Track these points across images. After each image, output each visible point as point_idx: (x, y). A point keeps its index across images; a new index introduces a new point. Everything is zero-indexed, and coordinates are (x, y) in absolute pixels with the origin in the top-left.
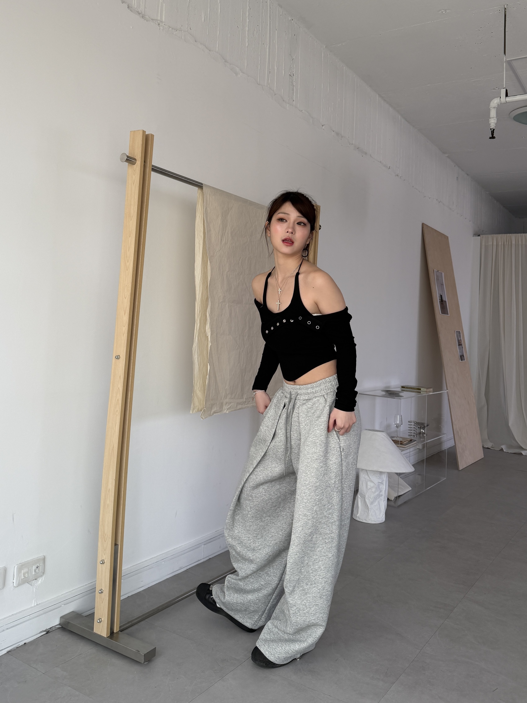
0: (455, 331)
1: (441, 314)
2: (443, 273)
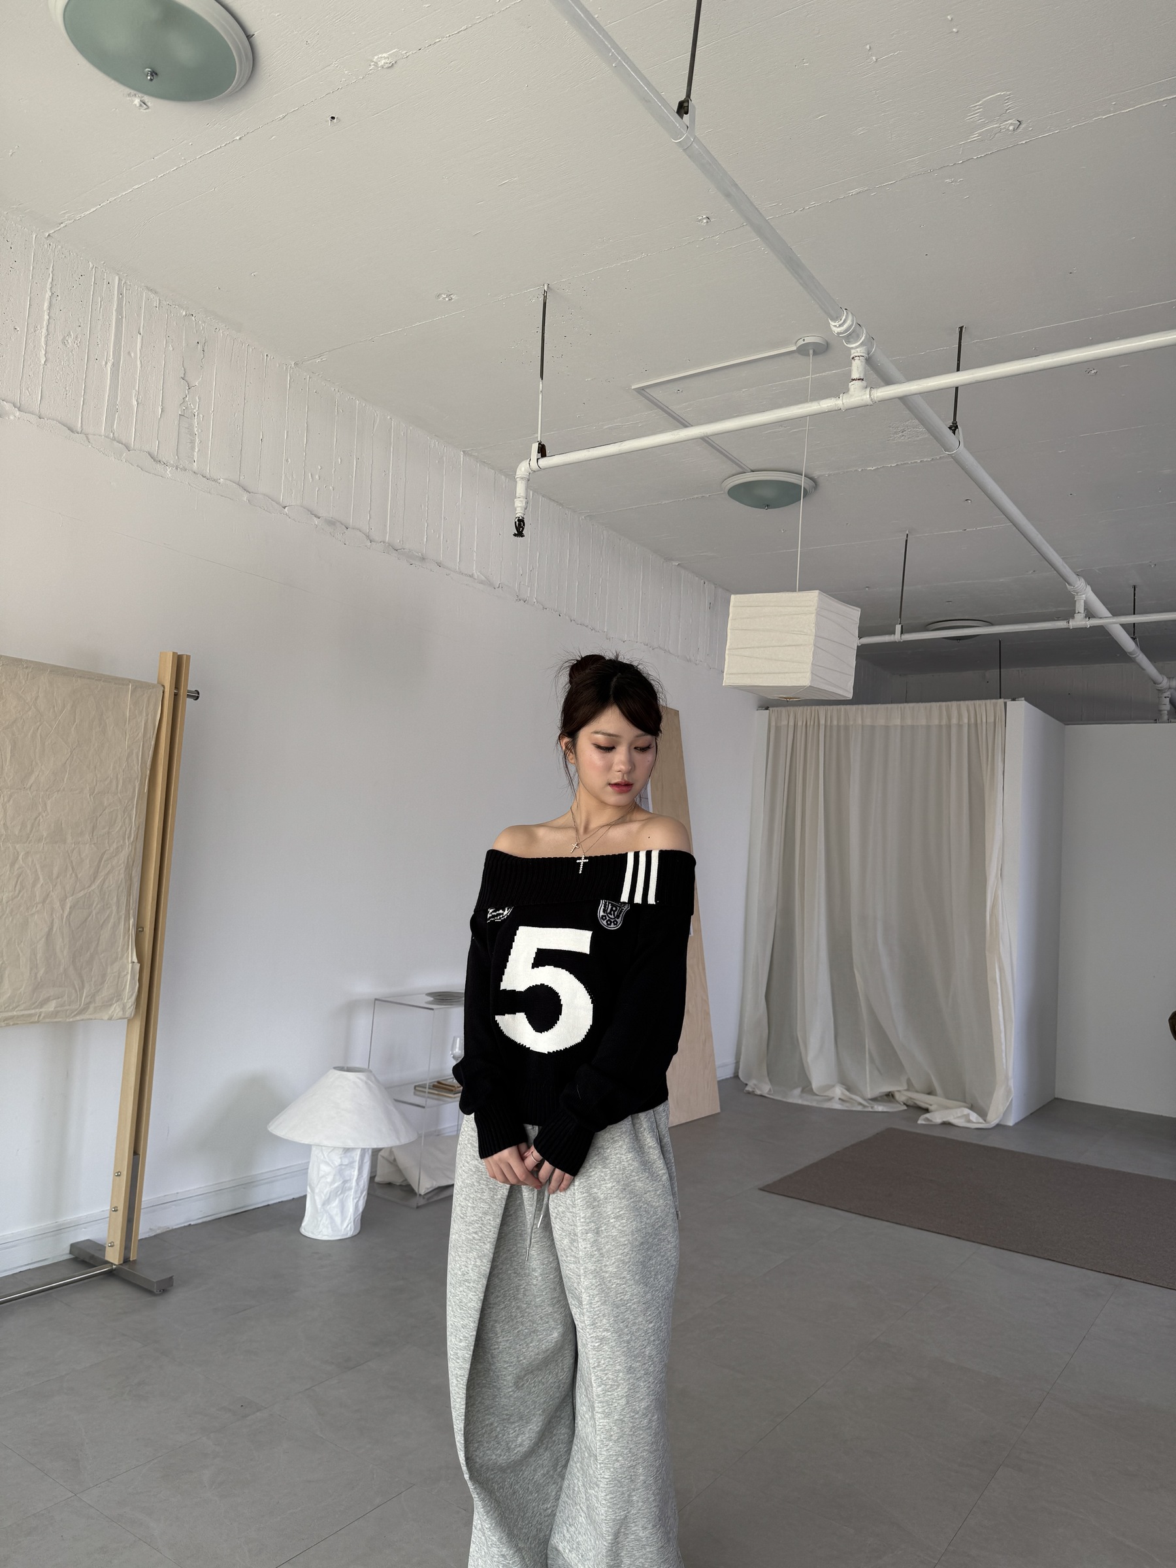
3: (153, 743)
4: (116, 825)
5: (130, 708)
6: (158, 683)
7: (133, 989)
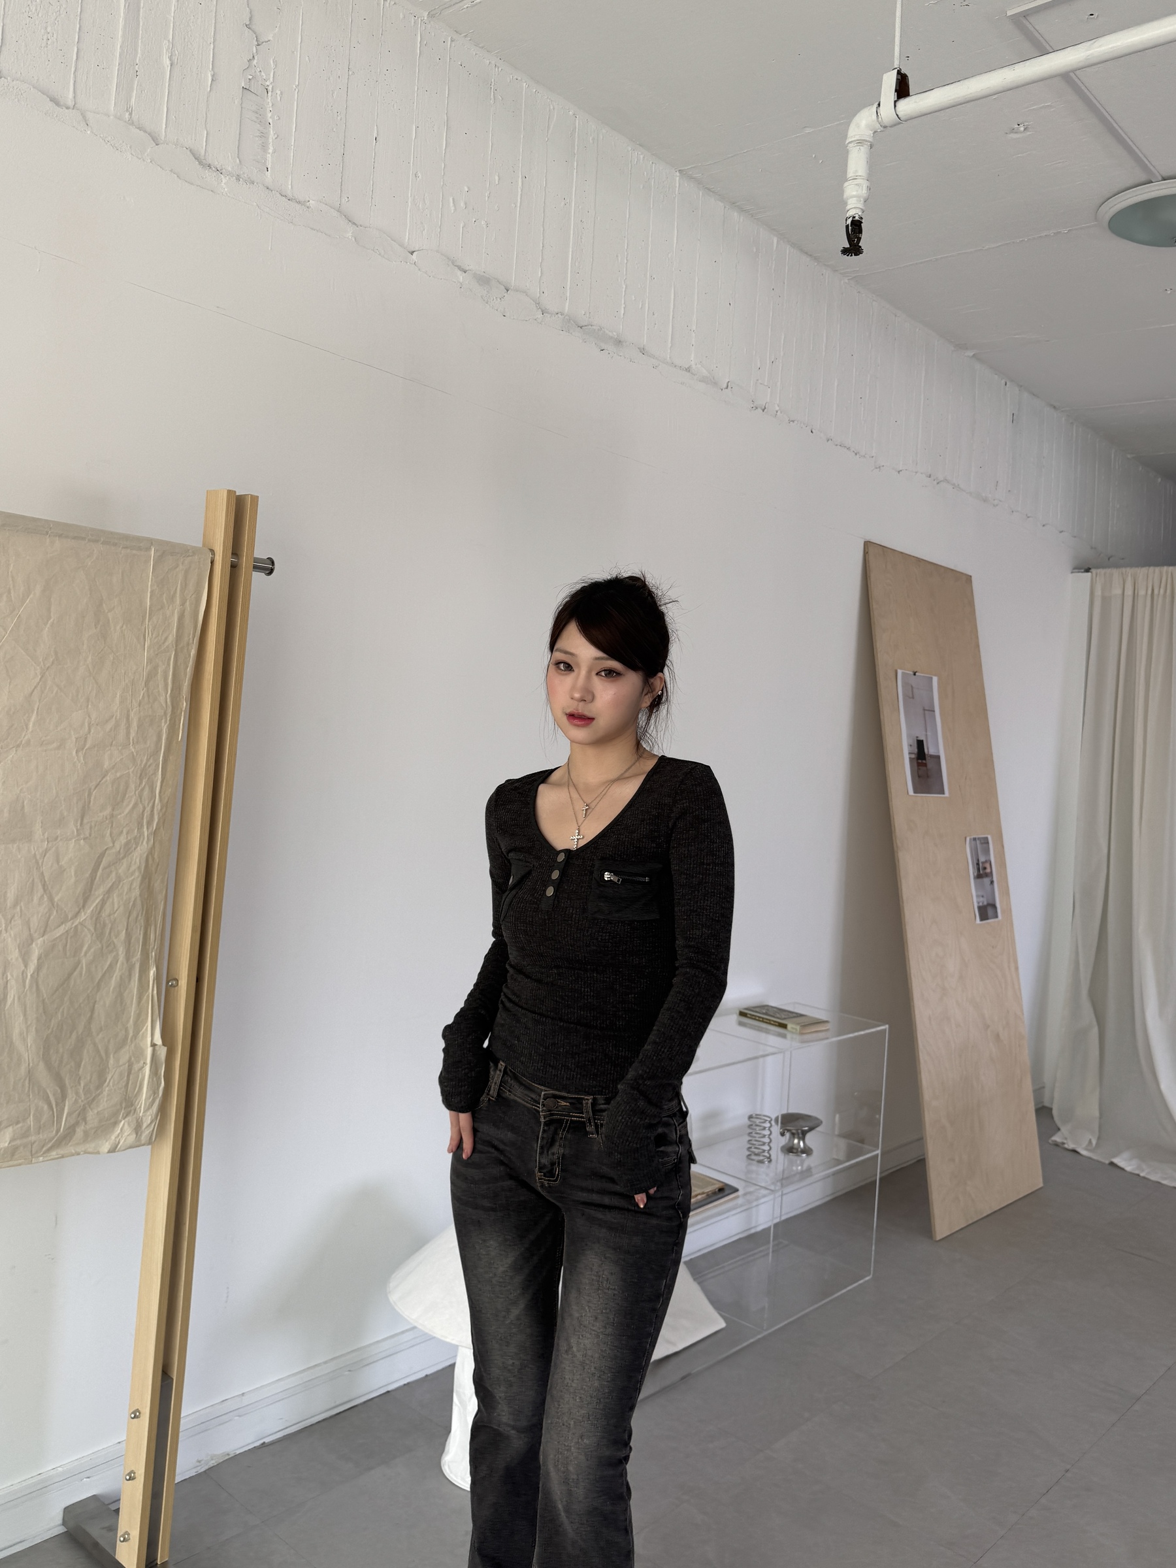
0: (966, 838)
1: (911, 792)
2: (935, 679)
3: (193, 652)
4: (125, 804)
5: (152, 592)
6: (204, 545)
7: (155, 1093)
